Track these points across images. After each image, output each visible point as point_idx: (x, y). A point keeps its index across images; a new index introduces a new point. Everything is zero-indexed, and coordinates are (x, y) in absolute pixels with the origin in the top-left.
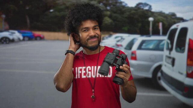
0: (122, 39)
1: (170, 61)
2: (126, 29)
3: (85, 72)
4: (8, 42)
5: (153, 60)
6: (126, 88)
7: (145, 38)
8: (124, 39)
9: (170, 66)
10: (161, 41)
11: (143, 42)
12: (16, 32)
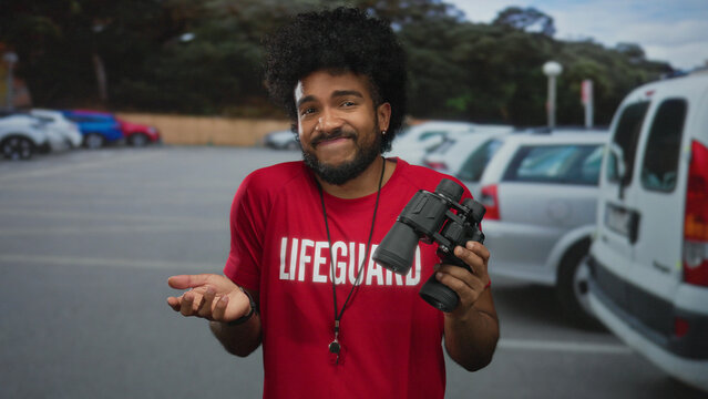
0: (447, 141)
1: (622, 222)
2: (460, 103)
3: (324, 261)
4: (26, 153)
5: (560, 218)
6: (464, 322)
7: (529, 138)
8: (453, 142)
9: (624, 241)
10: (589, 149)
11: (523, 153)
12: (57, 116)
